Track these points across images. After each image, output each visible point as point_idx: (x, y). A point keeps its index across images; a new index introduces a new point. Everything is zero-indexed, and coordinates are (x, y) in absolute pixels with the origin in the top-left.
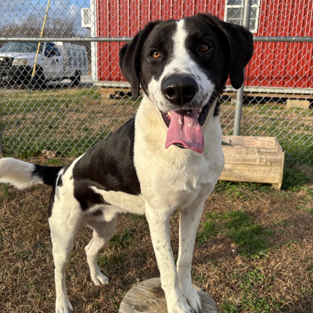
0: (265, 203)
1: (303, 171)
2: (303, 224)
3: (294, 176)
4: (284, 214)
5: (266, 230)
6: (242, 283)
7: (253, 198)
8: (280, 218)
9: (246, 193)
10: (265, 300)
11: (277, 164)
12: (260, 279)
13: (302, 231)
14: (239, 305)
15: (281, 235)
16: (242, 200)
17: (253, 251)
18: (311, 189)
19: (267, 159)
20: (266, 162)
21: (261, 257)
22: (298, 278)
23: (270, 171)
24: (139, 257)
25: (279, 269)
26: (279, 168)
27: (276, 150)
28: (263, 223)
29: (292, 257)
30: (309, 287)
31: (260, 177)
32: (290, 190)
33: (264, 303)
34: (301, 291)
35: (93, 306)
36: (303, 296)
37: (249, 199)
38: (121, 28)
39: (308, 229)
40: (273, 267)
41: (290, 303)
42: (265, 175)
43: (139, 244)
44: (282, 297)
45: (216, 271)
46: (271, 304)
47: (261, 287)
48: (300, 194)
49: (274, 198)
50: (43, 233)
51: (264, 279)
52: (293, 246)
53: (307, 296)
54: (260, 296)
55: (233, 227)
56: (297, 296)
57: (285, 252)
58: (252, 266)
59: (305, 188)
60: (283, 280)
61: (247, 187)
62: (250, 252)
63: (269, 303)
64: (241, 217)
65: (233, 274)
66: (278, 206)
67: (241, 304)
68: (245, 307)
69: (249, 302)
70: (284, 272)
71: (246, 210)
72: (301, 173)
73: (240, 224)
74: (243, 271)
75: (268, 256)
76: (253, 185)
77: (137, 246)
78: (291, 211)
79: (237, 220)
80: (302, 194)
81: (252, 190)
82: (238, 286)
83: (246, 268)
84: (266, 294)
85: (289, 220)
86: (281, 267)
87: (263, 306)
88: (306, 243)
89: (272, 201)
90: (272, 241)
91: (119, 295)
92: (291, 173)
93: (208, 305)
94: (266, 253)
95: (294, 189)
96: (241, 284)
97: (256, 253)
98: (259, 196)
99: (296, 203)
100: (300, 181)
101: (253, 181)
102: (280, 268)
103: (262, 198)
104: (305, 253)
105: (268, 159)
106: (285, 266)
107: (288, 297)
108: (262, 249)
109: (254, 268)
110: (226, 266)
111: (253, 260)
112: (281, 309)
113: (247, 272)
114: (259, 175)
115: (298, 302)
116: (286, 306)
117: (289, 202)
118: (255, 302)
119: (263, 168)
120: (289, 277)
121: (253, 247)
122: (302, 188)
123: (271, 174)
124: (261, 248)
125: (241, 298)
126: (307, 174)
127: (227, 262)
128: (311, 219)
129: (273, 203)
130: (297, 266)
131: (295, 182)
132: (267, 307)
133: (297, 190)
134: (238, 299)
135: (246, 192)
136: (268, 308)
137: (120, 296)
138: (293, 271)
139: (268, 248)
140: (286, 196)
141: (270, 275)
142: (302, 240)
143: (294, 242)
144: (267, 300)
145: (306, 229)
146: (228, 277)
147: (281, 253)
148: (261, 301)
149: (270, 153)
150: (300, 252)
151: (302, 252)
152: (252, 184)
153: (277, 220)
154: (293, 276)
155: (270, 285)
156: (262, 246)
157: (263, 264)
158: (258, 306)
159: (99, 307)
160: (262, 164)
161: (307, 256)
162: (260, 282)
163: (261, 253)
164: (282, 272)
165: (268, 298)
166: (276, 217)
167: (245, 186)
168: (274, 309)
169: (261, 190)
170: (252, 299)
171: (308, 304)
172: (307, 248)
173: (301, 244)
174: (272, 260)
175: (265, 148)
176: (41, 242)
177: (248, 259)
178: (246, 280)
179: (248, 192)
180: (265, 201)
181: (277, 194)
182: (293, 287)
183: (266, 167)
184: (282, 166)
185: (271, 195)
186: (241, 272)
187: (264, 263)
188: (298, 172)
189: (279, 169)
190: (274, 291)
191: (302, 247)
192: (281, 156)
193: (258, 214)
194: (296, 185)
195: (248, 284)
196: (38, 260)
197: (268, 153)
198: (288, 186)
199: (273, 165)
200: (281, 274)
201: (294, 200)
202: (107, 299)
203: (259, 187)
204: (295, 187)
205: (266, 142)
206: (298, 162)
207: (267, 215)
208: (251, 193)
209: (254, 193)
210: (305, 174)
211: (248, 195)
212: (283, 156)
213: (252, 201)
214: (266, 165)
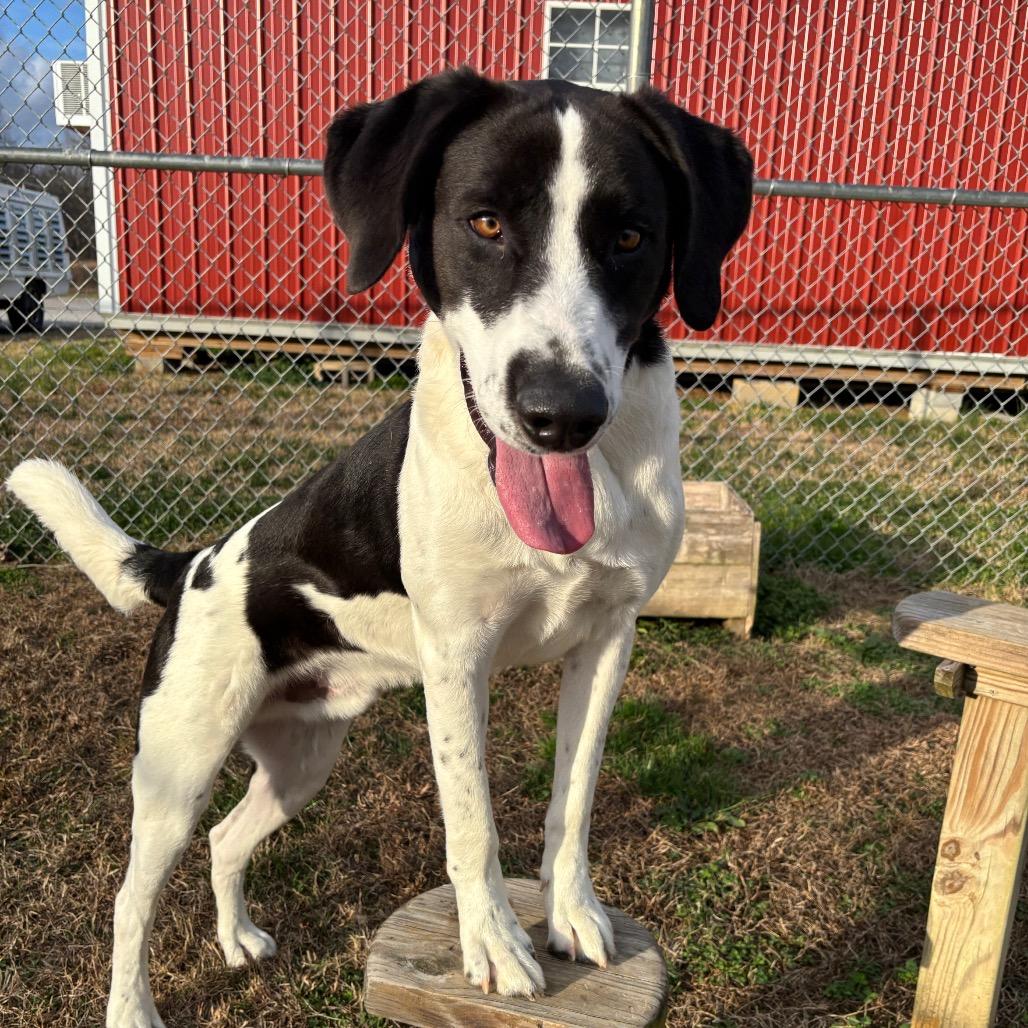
0: (711, 675)
1: (807, 584)
2: (826, 730)
3: (784, 597)
4: (772, 706)
5: (727, 751)
6: (680, 900)
7: (675, 662)
8: (760, 716)
9: (653, 650)
10: (750, 942)
11: (741, 560)
12: (729, 889)
13: (827, 747)
14: (680, 961)
15: (771, 762)
16: (643, 671)
17: (696, 814)
18: (835, 631)
19: (709, 544)
20: (709, 553)
21: (723, 827)
22: (831, 874)
23: (720, 580)
24: (356, 852)
25: (778, 856)
26: (747, 570)
27: (738, 517)
28: (715, 732)
29: (810, 821)
30: (867, 895)
31: (692, 600)
32: (778, 636)
33: (748, 950)
34: (845, 908)
35: (231, 1011)
36: (851, 921)
37: (663, 667)
38: (235, 127)
39: (843, 742)
40: (759, 851)
41: (820, 944)
42: (707, 593)
43: (347, 817)
44: (797, 931)
45: (598, 875)
46: (769, 950)
47: (734, 909)
48: (808, 645)
49: (736, 660)
50: (8, 803)
51: (742, 887)
52: (807, 792)
53: (865, 919)
54: (736, 933)
55: (629, 747)
56: (838, 921)
57: (788, 808)
58: (701, 856)
59: (819, 629)
60: (794, 884)
61: (653, 634)
62: (689, 816)
63: (764, 949)
64: (648, 717)
65: (650, 881)
66: (751, 683)
67: (684, 958)
68: (698, 965)
69: (708, 951)
70: (791, 862)
71: (662, 697)
72: (802, 589)
73: (650, 739)
74: (678, 868)
75: (742, 823)
76: (671, 627)
77: (342, 822)
78: (788, 694)
79: (640, 727)
80: (812, 646)
81: (669, 641)
82: (670, 913)
83: (683, 861)
84: (751, 926)
85: (787, 721)
86: (785, 851)
87: (747, 958)
88: (842, 779)
89: (731, 671)
90: (747, 781)
91: (309, 971)
92: (774, 588)
93: (629, 940)
94: (737, 816)
95: (790, 634)
96: (679, 906)
97: (707, 817)
98: (693, 657)
99: (801, 671)
100: (803, 611)
101: (670, 613)
102: (781, 852)
103: (699, 660)
104: (843, 807)
105: (714, 546)
106: (793, 845)
107: (811, 928)
108: (723, 803)
109: (706, 860)
110: (628, 861)
111: (700, 837)
112: (797, 962)
113: (689, 870)
114: (687, 595)
115: (840, 938)
116: (811, 951)
117: (781, 670)
118: (724, 949)
119: (700, 573)
120: (809, 874)
121: (695, 802)
122: (812, 628)
123: (723, 591)
124: (720, 802)
125: (685, 942)
126: (819, 590)
127: (628, 848)
128: (847, 713)
129: (735, 673)
130: (827, 843)
131: (790, 613)
132: (760, 958)
133: (797, 635)
134: (676, 946)
135: (651, 647)
136: (762, 962)
137: (313, 972)
138: (817, 857)
139: (738, 800)
140: (770, 652)
141: (754, 874)
142: (830, 772)
143: (808, 778)
144: (756, 941)
145: (837, 742)
146: (636, 889)
147: (775, 812)
148: (739, 944)
149: (719, 528)
150: (827, 807)
151: (835, 805)
152: (666, 624)
153: (754, 720)
154: (817, 870)
155: (758, 900)
156: (722, 797)
157: (732, 846)
158: (735, 959)
159: (250, 1012)
160: (697, 559)
161: (849, 815)
162: (731, 894)
163: (721, 817)
164: (787, 864)
165: (758, 935)
166: (749, 714)
167: (648, 629)
168: (779, 963)
169: (693, 639)
170: (716, 941)
171: (870, 942)
172: (847, 793)
173: (828, 783)
174: (756, 833)
175: (703, 512)
176: (9, 832)
177: (686, 835)
178: (690, 893)
179: (660, 647)
180: (711, 671)
181: (743, 650)
182: (824, 901)
183: (708, 568)
184: (756, 564)
185: (725, 652)
186: (672, 872)
187: (733, 842)
188: (794, 583)
189: (746, 575)
190: (771, 916)
191: (833, 790)
192: (752, 536)
193: (696, 707)
194: (793, 621)
195: (698, 904)
196: (10, 890)
197: (712, 526)
198: (773, 627)
199: (728, 561)
200: (785, 870)
201: (792, 665)
202: (272, 986)
203: (687, 632)
204: (791, 628)
205: (698, 498)
206: (790, 556)
207: (723, 709)
208: (668, 648)
209: (676, 650)
210: (813, 591)
211: (659, 655)
212: (758, 535)
213: (673, 672)
214: (707, 564)
